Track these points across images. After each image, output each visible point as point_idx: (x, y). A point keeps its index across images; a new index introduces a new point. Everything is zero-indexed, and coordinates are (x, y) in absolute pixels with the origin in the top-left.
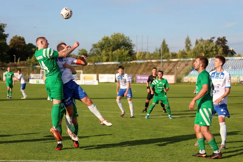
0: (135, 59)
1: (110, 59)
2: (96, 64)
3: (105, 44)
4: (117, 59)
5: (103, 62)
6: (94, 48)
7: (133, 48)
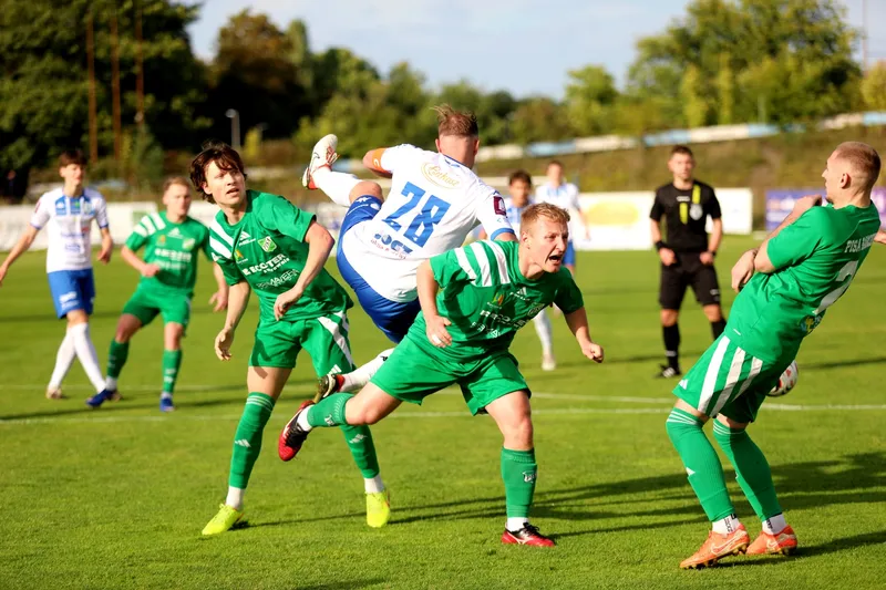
0: (854, 104)
1: (725, 113)
2: (651, 140)
3: (704, 35)
4: (763, 110)
5: (686, 126)
6: (649, 59)
7: (855, 50)
